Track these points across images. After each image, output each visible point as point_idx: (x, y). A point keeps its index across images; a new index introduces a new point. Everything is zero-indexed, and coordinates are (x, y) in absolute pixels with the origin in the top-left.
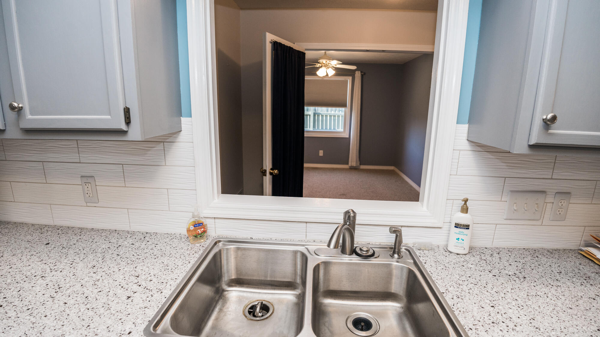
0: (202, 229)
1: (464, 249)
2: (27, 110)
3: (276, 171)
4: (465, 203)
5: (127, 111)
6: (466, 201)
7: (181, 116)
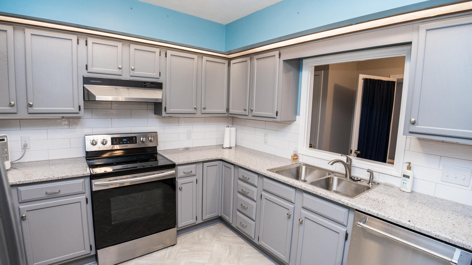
0: (297, 157)
1: (407, 189)
2: (254, 110)
3: (359, 152)
4: (409, 165)
5: (277, 112)
6: (410, 163)
7: (297, 115)
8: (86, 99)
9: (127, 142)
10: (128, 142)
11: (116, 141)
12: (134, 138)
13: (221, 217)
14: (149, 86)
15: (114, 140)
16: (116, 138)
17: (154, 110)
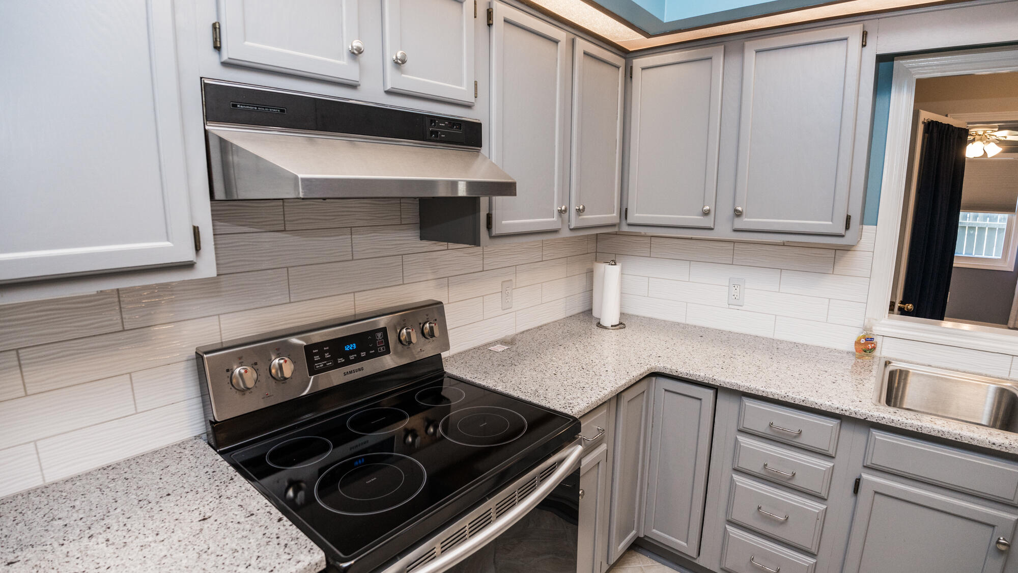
0: (872, 346)
2: (747, 213)
5: (849, 217)
8: (220, 194)
9: (359, 355)
10: (363, 354)
11: (323, 359)
12: (379, 335)
13: (646, 539)
14: (443, 133)
15: (316, 354)
16: (320, 345)
17: (419, 225)
